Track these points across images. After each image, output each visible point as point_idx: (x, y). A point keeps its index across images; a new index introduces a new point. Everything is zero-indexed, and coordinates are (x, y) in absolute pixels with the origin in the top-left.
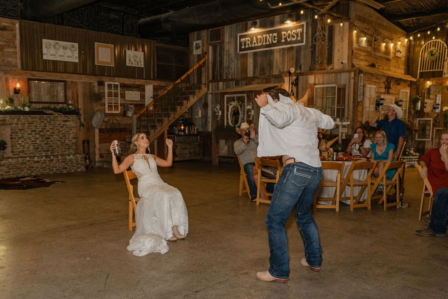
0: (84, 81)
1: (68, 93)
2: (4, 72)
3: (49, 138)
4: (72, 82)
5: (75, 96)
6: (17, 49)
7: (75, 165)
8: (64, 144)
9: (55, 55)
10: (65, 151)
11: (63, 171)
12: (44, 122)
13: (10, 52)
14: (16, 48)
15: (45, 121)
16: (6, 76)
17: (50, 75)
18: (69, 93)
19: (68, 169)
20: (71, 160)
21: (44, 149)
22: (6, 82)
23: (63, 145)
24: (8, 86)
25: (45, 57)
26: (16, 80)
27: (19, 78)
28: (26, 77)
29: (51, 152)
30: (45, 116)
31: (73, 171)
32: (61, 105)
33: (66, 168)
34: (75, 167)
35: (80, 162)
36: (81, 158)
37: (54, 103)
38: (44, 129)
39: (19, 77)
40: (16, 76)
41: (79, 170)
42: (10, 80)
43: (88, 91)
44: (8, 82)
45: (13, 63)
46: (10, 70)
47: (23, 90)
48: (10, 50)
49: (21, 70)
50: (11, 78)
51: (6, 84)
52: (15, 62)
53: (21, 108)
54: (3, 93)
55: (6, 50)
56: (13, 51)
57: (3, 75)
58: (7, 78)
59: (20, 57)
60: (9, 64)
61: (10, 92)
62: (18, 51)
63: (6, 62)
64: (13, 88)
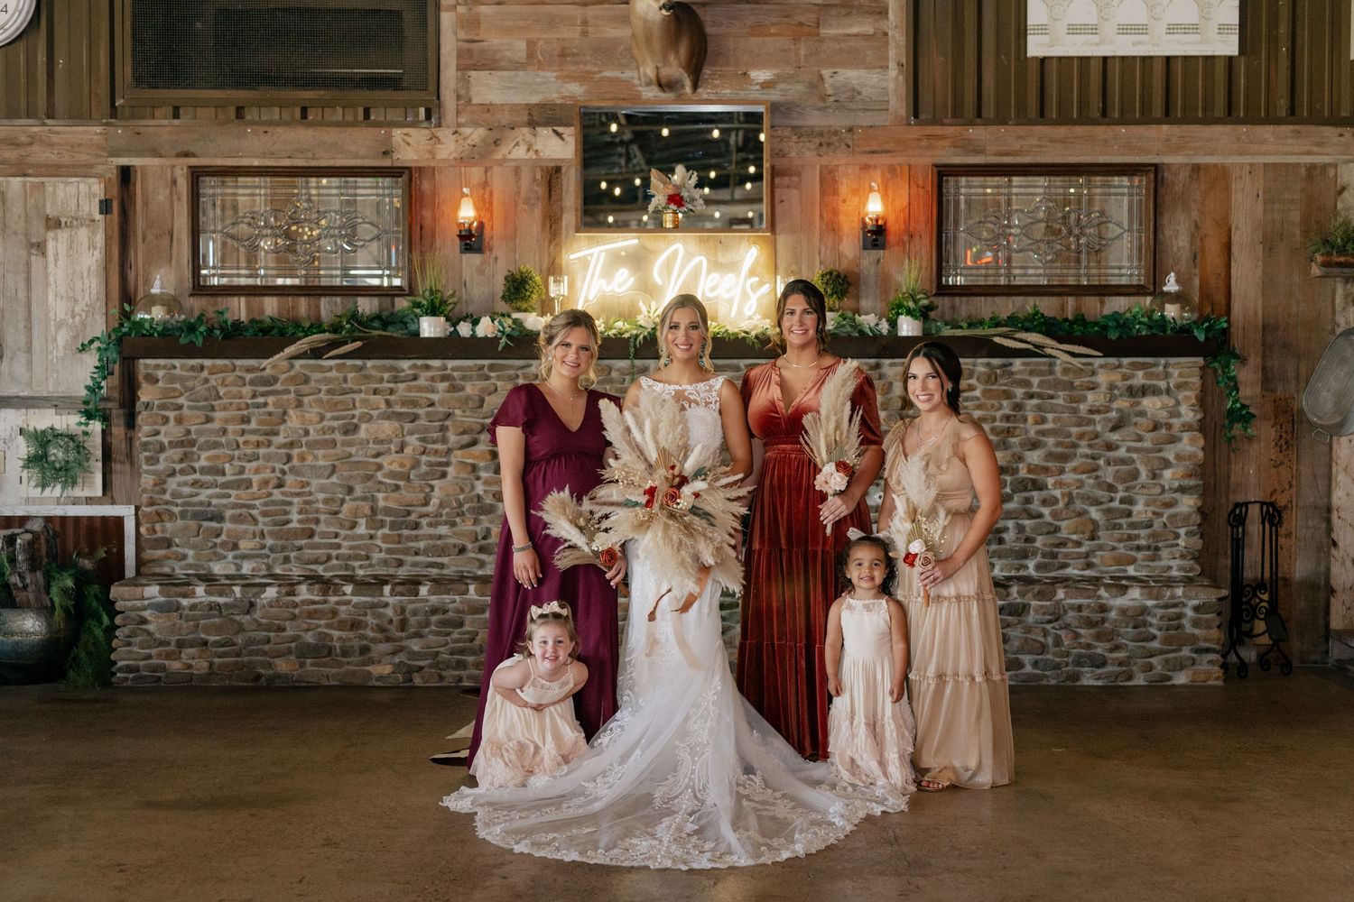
0: (1271, 159)
1: (1168, 232)
2: (817, 141)
3: (1038, 486)
4: (1196, 168)
5: (1213, 248)
6: (891, 16)
7: (1155, 644)
8: (1123, 521)
9: (1094, 30)
10: (1132, 561)
11: (1075, 677)
12: (1008, 395)
13: (855, 35)
14: (883, 12)
15: (1019, 392)
16: (825, 160)
17: (1063, 141)
18: (1179, 237)
19: (1109, 669)
20: (1137, 617)
21: (1001, 541)
22: (823, 193)
23: (1120, 527)
24: (835, 212)
25: (1037, 47)
26: (877, 175)
27: (892, 169)
28: (925, 160)
29: (1039, 558)
30: (1018, 364)
31: (1140, 680)
32: (1118, 304)
33: (1100, 662)
34: (1154, 660)
35: (1189, 629)
36: (1197, 609)
37: (1079, 291)
38: (1009, 432)
39: (893, 161)
40: (873, 159)
41: (1181, 679)
42: (845, 181)
43: (1296, 216)
44: (835, 192)
45: (864, 92)
46: (850, 130)
47: (903, 227)
48: (855, 30)
49: (904, 122)
50: (850, 171)
51: (822, 201)
52: (873, 87)
53: (880, 319)
54: (805, 247)
55: (833, 32)
56: (870, 30)
57: (810, 155)
58: (831, 171)
59: (904, 61)
60: (843, 97)
61: (840, 240)
62: (896, 27)
63: (830, 91)
64: (856, 219)
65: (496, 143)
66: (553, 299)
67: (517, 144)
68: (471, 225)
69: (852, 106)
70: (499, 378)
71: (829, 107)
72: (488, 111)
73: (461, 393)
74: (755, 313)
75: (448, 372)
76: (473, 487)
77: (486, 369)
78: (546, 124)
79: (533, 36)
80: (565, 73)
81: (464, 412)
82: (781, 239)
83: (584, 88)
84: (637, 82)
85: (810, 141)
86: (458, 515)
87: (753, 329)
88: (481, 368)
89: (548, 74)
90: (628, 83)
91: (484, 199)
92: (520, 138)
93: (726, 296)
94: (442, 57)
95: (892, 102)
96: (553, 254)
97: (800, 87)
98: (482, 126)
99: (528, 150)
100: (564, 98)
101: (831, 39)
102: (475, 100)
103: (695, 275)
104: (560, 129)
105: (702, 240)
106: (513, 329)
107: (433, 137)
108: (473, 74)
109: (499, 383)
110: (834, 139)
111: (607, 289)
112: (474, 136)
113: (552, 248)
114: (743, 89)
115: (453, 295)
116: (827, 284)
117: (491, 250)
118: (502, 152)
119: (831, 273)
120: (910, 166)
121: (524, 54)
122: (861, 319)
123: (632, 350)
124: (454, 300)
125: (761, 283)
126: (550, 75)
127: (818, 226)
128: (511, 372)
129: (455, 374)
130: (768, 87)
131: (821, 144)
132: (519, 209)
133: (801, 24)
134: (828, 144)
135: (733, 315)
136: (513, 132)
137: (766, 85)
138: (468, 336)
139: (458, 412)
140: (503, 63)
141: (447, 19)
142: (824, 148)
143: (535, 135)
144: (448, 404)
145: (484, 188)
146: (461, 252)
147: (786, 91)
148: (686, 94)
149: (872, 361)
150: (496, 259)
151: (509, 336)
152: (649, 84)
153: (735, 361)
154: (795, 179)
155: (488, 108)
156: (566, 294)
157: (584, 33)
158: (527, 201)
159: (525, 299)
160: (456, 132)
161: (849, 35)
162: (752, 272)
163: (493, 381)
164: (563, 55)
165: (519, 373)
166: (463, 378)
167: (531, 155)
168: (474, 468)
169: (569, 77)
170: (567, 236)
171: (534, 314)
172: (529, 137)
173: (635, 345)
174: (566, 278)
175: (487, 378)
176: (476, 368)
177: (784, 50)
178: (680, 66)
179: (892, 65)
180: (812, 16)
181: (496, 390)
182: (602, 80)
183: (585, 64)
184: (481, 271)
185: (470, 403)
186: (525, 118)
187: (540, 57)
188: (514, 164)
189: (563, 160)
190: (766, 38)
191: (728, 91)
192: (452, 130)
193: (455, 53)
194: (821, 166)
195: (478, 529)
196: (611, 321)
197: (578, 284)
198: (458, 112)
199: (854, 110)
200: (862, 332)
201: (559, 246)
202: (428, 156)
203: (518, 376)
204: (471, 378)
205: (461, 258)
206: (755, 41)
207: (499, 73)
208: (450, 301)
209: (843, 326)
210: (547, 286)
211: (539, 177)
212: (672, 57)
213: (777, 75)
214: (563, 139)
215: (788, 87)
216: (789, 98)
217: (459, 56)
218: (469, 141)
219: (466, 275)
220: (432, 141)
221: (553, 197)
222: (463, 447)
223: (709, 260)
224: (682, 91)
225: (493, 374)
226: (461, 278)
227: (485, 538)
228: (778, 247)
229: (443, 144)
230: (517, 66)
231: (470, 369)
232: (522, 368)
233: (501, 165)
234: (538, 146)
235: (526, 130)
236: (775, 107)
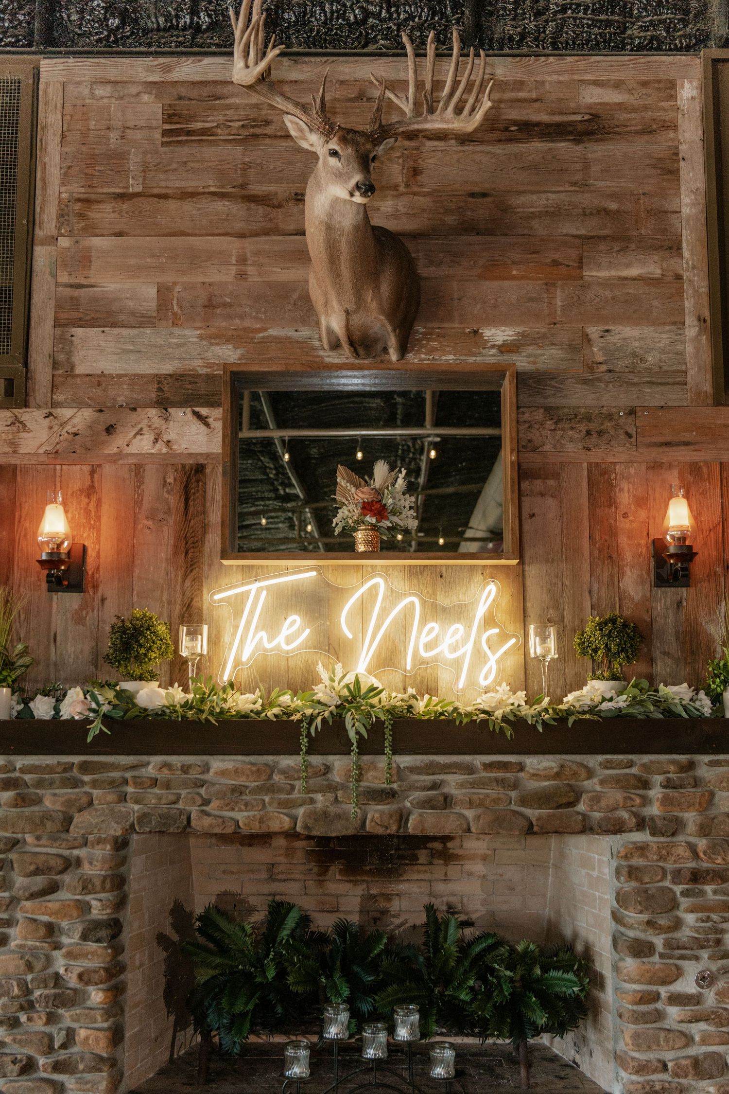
2: (583, 427)
6: (686, 252)
13: (635, 279)
14: (674, 247)
16: (596, 456)
22: (593, 503)
24: (613, 532)
26: (673, 478)
27: (695, 469)
39: (698, 457)
40: (666, 455)
42: (625, 485)
44: (612, 502)
45: (651, 359)
46: (632, 412)
47: (714, 553)
48: (634, 272)
49: (710, 401)
50: (632, 471)
51: (592, 515)
52: (663, 351)
53: (697, 691)
54: (568, 583)
55: (603, 274)
56: (657, 272)
57: (572, 449)
58: (604, 472)
59: (707, 314)
60: (619, 365)
61: (621, 574)
62: (694, 267)
63: (600, 358)
64: (643, 542)
65: (110, 430)
66: (185, 662)
67: (140, 432)
68: (59, 545)
69: (632, 378)
70: (95, 784)
71: (599, 380)
72: (99, 384)
73: (36, 808)
74: (497, 682)
75: (17, 774)
76: (49, 961)
77: (75, 772)
78: (181, 404)
79: (168, 278)
80: (213, 330)
81: (38, 838)
82: (532, 571)
83: (239, 352)
84: (317, 343)
85: (572, 428)
86: (22, 1008)
87: (497, 708)
88: (69, 767)
89: (188, 332)
90: (305, 346)
91: (87, 512)
92: (144, 424)
93: (450, 656)
94: (33, 310)
95: (691, 373)
96: (188, 594)
97: (555, 352)
98: (89, 406)
99: (156, 441)
100: (209, 365)
101: (599, 284)
102: (80, 370)
103: (403, 626)
104: (204, 411)
105: (413, 572)
106: (115, 707)
107: (16, 421)
108: (79, 332)
109: (96, 793)
110: (608, 425)
111: (268, 646)
112: (76, 421)
113: (188, 583)
114: (474, 354)
115: (25, 652)
116: (609, 636)
117: (95, 587)
118: (116, 444)
119: (613, 621)
120: (721, 463)
121: (154, 304)
122: (666, 691)
123: (304, 741)
124: (26, 660)
125: (504, 637)
126: (191, 334)
127: (587, 553)
128: (116, 774)
129: (27, 777)
130: (510, 351)
131: (588, 433)
132: (139, 527)
133: (556, 263)
134: (600, 433)
135: (461, 685)
136: (134, 415)
137: (506, 348)
138: (47, 718)
139: (29, 838)
140: (122, 317)
141: (42, 255)
142: (594, 439)
143: (166, 420)
144: (13, 826)
145: (88, 496)
146: (50, 590)
147: (535, 356)
148: (390, 362)
149: (683, 758)
150: (103, 600)
151: (107, 719)
152: (336, 345)
153: (467, 758)
154: (551, 482)
155: (99, 380)
156: (205, 653)
157: (242, 276)
158: (151, 517)
159: (140, 659)
160: (51, 414)
161: (626, 278)
162: (489, 621)
163: (87, 789)
164: (210, 305)
165: (128, 775)
166: (40, 784)
167: (161, 447)
168: (51, 930)
169: (217, 336)
170: (210, 565)
171: (154, 684)
172: (157, 422)
173: (309, 735)
174: (205, 628)
175: (76, 783)
176: (59, 769)
177: (531, 300)
178: (382, 311)
179: (690, 320)
180: (573, 253)
181: (91, 803)
182: (265, 340)
183: (242, 317)
184: (79, 619)
185: (49, 824)
186: (154, 395)
187: (175, 307)
188: (132, 461)
189: (208, 455)
190: (507, 283)
191: (451, 357)
192: (44, 412)
193: (53, 302)
194: (589, 464)
195: (53, 1029)
196: (273, 695)
197: (226, 638)
198: (54, 387)
199: (634, 384)
200: (668, 712)
201: (198, 582)
202: (7, 449)
203: (125, 782)
204: (51, 784)
205: (51, 600)
206: (490, 286)
207: (116, 331)
208: (20, 662)
209: (641, 703)
210: (176, 642)
211: (170, 480)
212: (369, 295)
213: (523, 334)
214: (207, 425)
215: (540, 352)
216: (541, 366)
217: (58, 307)
218: (69, 428)
219: (58, 623)
220: (14, 428)
221: (191, 509)
222: (32, 896)
223: (423, 603)
224: (384, 357)
225: (87, 778)
226: (49, 629)
227: (64, 1046)
228: (528, 583)
229: (29, 431)
230: (143, 321)
231: (50, 769)
232: (133, 767)
233: (114, 462)
234: (171, 436)
235: (153, 412)
236: (522, 379)
